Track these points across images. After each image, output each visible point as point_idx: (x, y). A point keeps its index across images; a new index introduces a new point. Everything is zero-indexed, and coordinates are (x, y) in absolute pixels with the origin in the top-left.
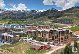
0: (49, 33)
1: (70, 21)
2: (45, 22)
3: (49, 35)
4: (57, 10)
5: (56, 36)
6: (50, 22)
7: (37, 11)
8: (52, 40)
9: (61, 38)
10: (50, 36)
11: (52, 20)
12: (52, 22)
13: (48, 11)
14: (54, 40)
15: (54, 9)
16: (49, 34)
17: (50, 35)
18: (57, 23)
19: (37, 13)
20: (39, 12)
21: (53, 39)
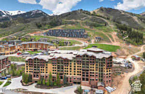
0: (73, 63)
1: (80, 33)
2: (32, 35)
3: (73, 68)
4: (45, 13)
5: (94, 69)
6: (43, 35)
7: (5, 13)
8: (83, 79)
9: (107, 74)
10: (76, 70)
11: (44, 31)
12: (47, 34)
13: (28, 13)
14: (87, 80)
15: (40, 12)
16: (73, 65)
17: (76, 68)
18: (57, 36)
19: (4, 16)
20: (7, 15)
21: (85, 77)
